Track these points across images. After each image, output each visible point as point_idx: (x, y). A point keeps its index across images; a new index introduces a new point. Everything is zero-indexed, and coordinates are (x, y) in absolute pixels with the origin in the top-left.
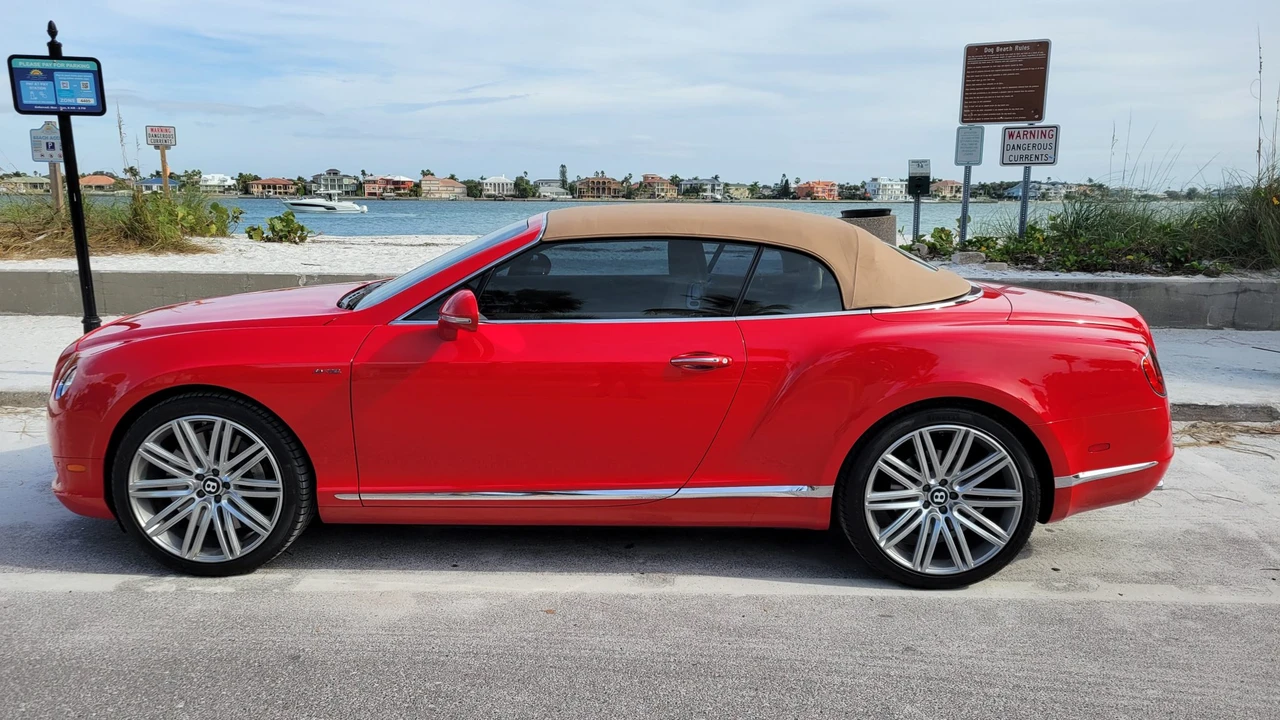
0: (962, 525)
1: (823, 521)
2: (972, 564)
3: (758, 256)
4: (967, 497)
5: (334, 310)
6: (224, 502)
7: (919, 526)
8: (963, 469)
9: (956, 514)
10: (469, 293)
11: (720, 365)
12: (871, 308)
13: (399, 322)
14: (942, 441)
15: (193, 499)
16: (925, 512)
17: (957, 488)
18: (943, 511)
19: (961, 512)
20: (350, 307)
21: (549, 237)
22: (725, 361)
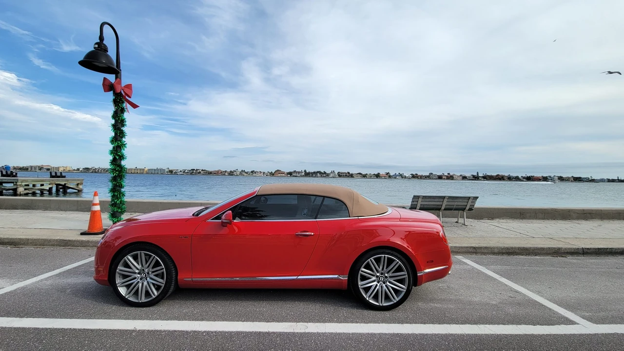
0: (391, 287)
1: (345, 286)
2: (397, 299)
4: (390, 277)
5: (191, 216)
6: (148, 279)
7: (378, 290)
8: (386, 268)
9: (388, 283)
10: (231, 211)
11: (311, 235)
12: (358, 217)
13: (209, 221)
14: (378, 260)
15: (139, 282)
16: (378, 284)
17: (386, 275)
18: (384, 283)
19: (390, 282)
20: (197, 215)
21: (259, 194)
22: (312, 234)
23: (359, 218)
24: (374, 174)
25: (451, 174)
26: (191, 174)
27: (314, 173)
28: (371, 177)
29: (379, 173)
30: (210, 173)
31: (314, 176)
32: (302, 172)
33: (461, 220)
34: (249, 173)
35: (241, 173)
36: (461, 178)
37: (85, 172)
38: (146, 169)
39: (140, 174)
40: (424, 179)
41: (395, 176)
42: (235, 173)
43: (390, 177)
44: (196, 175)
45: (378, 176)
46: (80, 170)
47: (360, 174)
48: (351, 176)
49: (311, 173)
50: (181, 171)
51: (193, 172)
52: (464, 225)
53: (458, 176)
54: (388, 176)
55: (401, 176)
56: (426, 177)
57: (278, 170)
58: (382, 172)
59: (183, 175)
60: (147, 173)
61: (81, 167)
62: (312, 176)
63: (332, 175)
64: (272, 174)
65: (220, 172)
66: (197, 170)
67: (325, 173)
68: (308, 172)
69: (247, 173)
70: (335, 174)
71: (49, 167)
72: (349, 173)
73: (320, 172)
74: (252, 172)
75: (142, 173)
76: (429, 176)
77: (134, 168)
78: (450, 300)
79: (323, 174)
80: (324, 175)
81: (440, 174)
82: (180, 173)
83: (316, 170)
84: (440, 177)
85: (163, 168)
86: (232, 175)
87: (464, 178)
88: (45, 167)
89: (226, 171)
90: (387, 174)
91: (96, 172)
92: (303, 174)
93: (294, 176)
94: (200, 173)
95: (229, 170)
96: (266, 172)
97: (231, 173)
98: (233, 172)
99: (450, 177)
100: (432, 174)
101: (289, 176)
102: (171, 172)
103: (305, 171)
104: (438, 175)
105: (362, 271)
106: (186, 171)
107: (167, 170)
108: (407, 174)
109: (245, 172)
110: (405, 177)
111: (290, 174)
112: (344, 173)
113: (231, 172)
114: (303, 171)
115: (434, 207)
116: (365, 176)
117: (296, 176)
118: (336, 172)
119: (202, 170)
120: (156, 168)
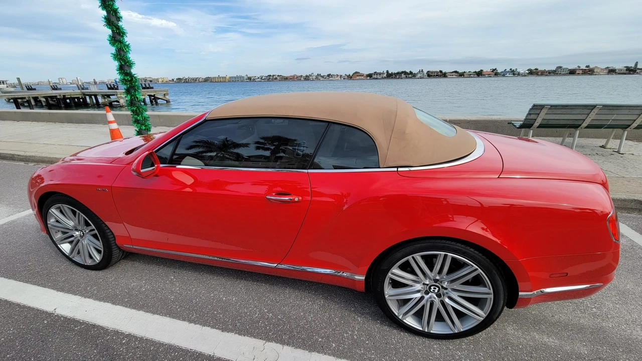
3: (327, 128)
11: (293, 201)
12: (397, 167)
22: (296, 199)
23: (400, 169)
24: (475, 72)
25: (591, 66)
26: (269, 80)
27: (398, 73)
28: (470, 75)
29: (482, 71)
30: (286, 79)
31: (398, 77)
32: (383, 73)
33: (613, 144)
34: (325, 77)
35: (317, 78)
36: (606, 71)
37: (178, 82)
38: (227, 77)
39: (218, 82)
40: (547, 75)
41: (504, 74)
42: (311, 77)
43: (497, 74)
44: (273, 81)
45: (479, 74)
46: (175, 80)
47: (456, 72)
48: (443, 75)
49: (395, 74)
50: (258, 78)
51: (270, 79)
52: (618, 152)
53: (602, 69)
54: (495, 73)
55: (514, 73)
56: (549, 73)
57: (356, 73)
58: (487, 69)
59: (261, 81)
60: (229, 81)
61: (175, 78)
62: (395, 78)
63: (419, 75)
64: (350, 77)
65: (296, 77)
66: (273, 76)
67: (411, 73)
68: (390, 72)
69: (323, 77)
70: (424, 74)
71: (151, 79)
72: (441, 72)
73: (405, 73)
74: (329, 75)
75: (225, 82)
76: (555, 71)
77: (217, 76)
78: (581, 329)
79: (409, 74)
80: (410, 76)
81: (571, 67)
82: (258, 80)
83: (400, 70)
84: (572, 72)
85: (243, 76)
86: (308, 80)
87: (612, 71)
88: (148, 79)
89: (301, 76)
90: (493, 71)
91: (187, 82)
92: (385, 75)
93: (374, 78)
94: (276, 79)
95: (304, 75)
96: (344, 75)
97: (307, 78)
98: (309, 77)
99: (589, 72)
100: (560, 67)
101: (369, 78)
102: (250, 78)
103: (387, 72)
104: (570, 68)
105: (393, 274)
106: (263, 78)
107: (246, 77)
108: (522, 70)
109: (322, 76)
110: (519, 74)
111: (370, 76)
112: (434, 72)
113: (307, 76)
114: (385, 72)
115: (568, 122)
116: (461, 75)
117: (377, 79)
118: (425, 72)
119: (278, 76)
120: (236, 76)
